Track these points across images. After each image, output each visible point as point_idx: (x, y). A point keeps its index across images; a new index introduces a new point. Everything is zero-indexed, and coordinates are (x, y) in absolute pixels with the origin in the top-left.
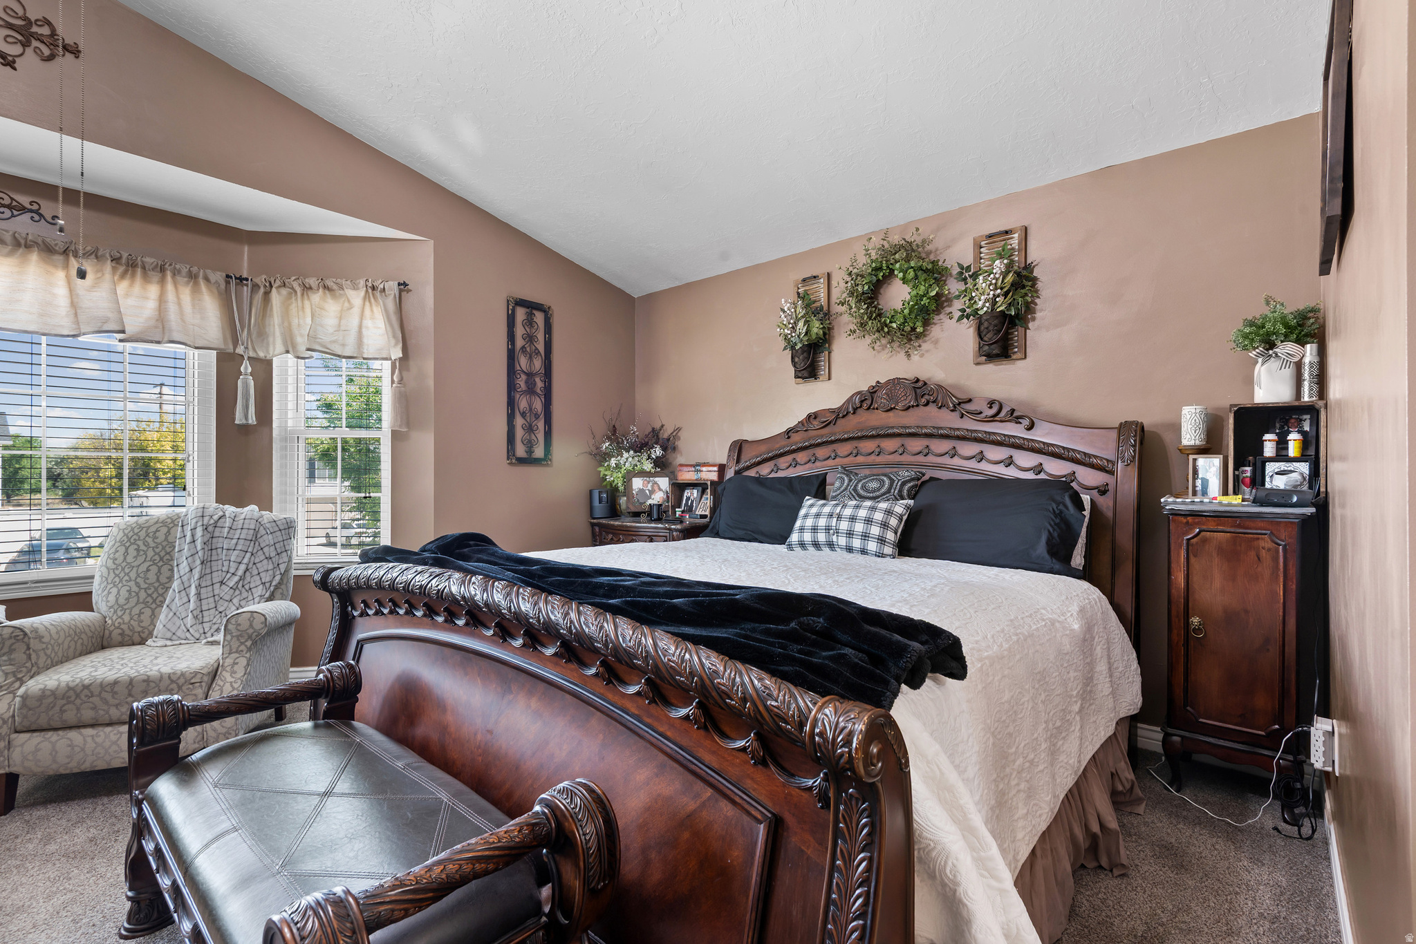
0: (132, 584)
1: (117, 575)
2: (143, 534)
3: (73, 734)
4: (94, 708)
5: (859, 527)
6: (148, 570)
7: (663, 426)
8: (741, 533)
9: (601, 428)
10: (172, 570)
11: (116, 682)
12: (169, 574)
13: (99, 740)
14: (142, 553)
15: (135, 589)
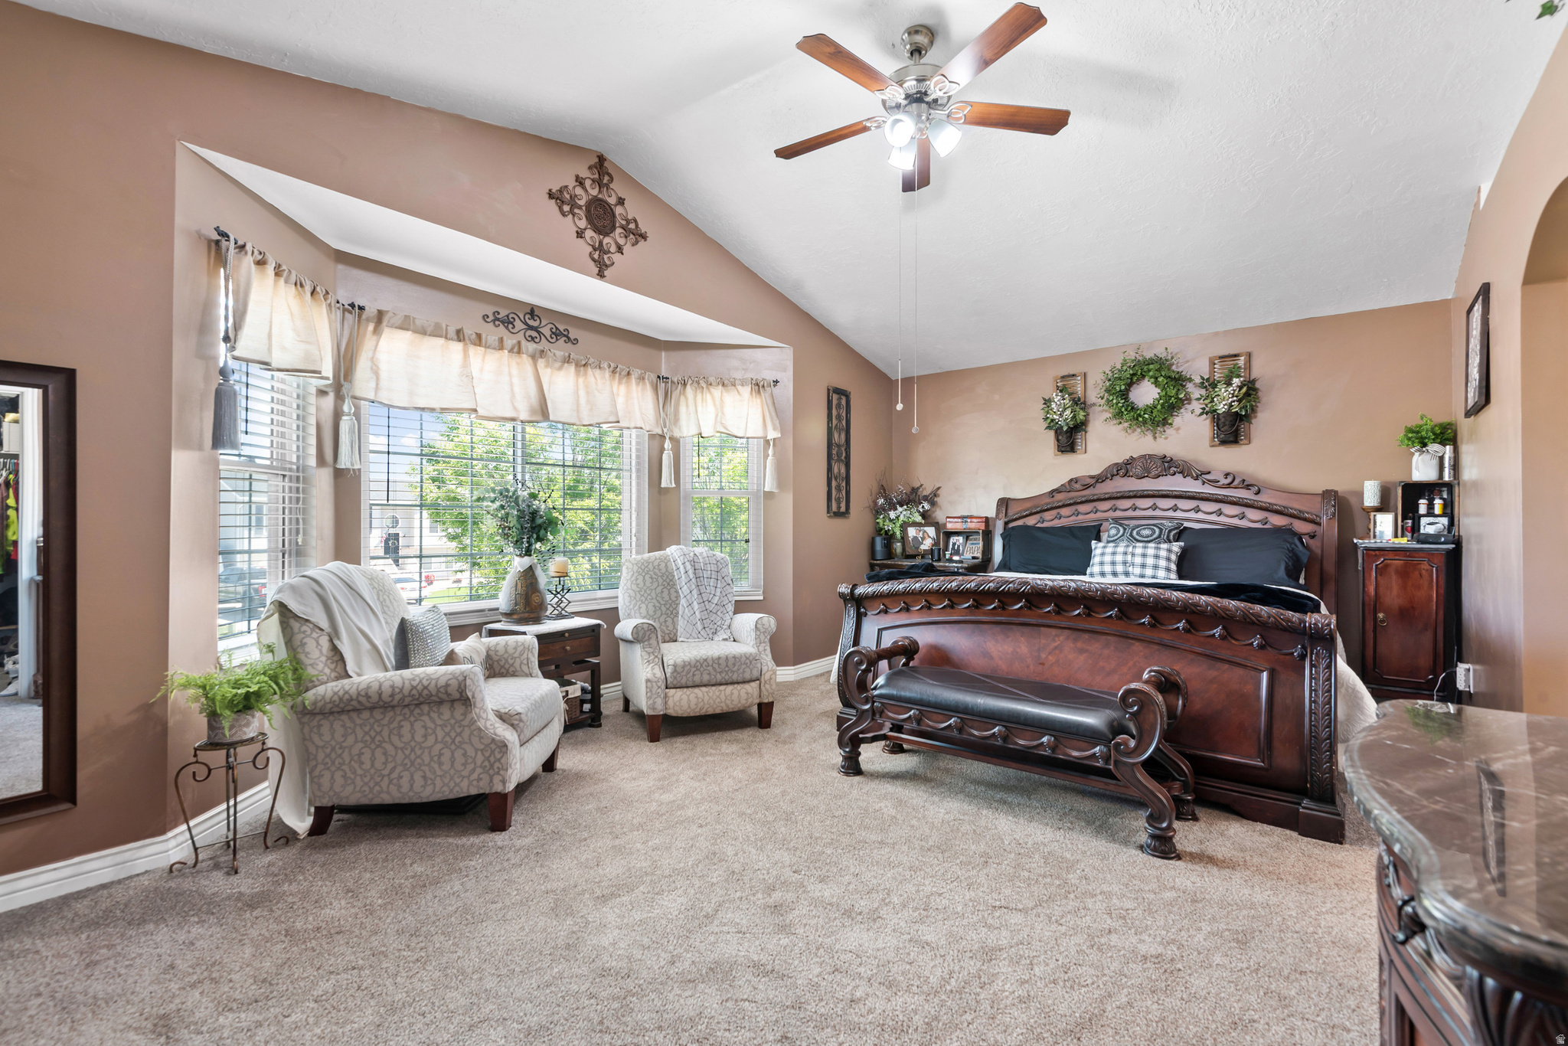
5: (1150, 561)
6: (662, 592)
7: (921, 485)
8: (1035, 568)
9: (875, 489)
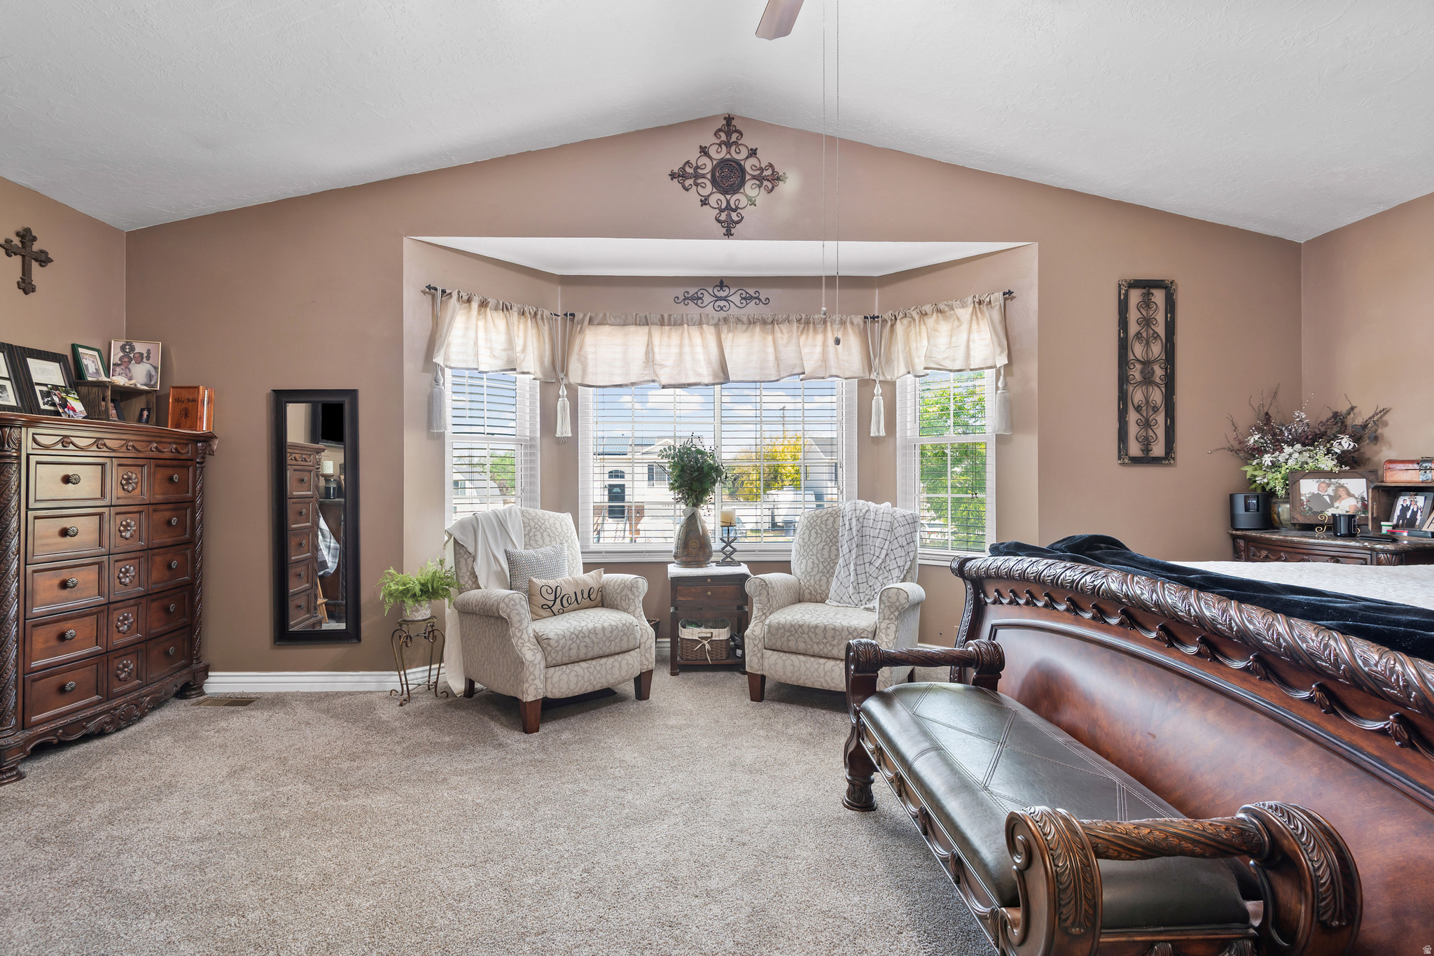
0: (814, 557)
1: (805, 551)
2: (819, 521)
3: (793, 657)
4: (805, 642)
6: (823, 549)
7: (1352, 409)
10: (838, 550)
11: (816, 627)
12: (836, 552)
13: (808, 665)
14: (819, 535)
15: (816, 561)
